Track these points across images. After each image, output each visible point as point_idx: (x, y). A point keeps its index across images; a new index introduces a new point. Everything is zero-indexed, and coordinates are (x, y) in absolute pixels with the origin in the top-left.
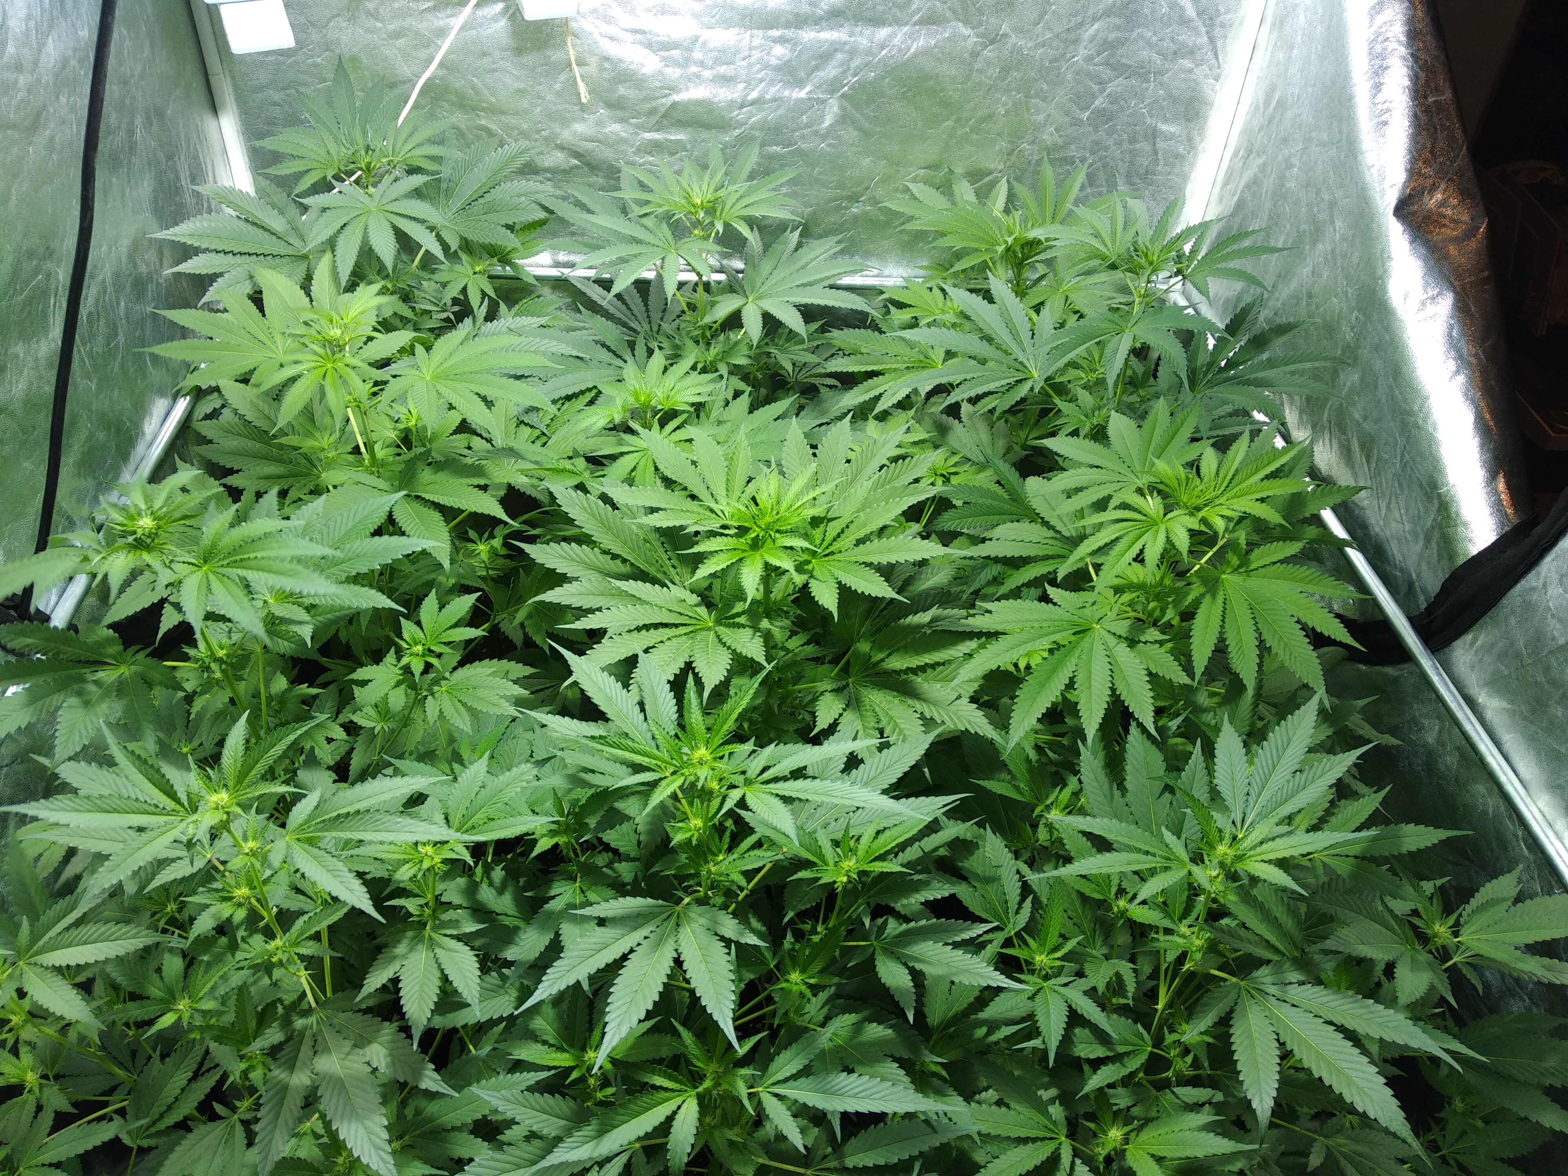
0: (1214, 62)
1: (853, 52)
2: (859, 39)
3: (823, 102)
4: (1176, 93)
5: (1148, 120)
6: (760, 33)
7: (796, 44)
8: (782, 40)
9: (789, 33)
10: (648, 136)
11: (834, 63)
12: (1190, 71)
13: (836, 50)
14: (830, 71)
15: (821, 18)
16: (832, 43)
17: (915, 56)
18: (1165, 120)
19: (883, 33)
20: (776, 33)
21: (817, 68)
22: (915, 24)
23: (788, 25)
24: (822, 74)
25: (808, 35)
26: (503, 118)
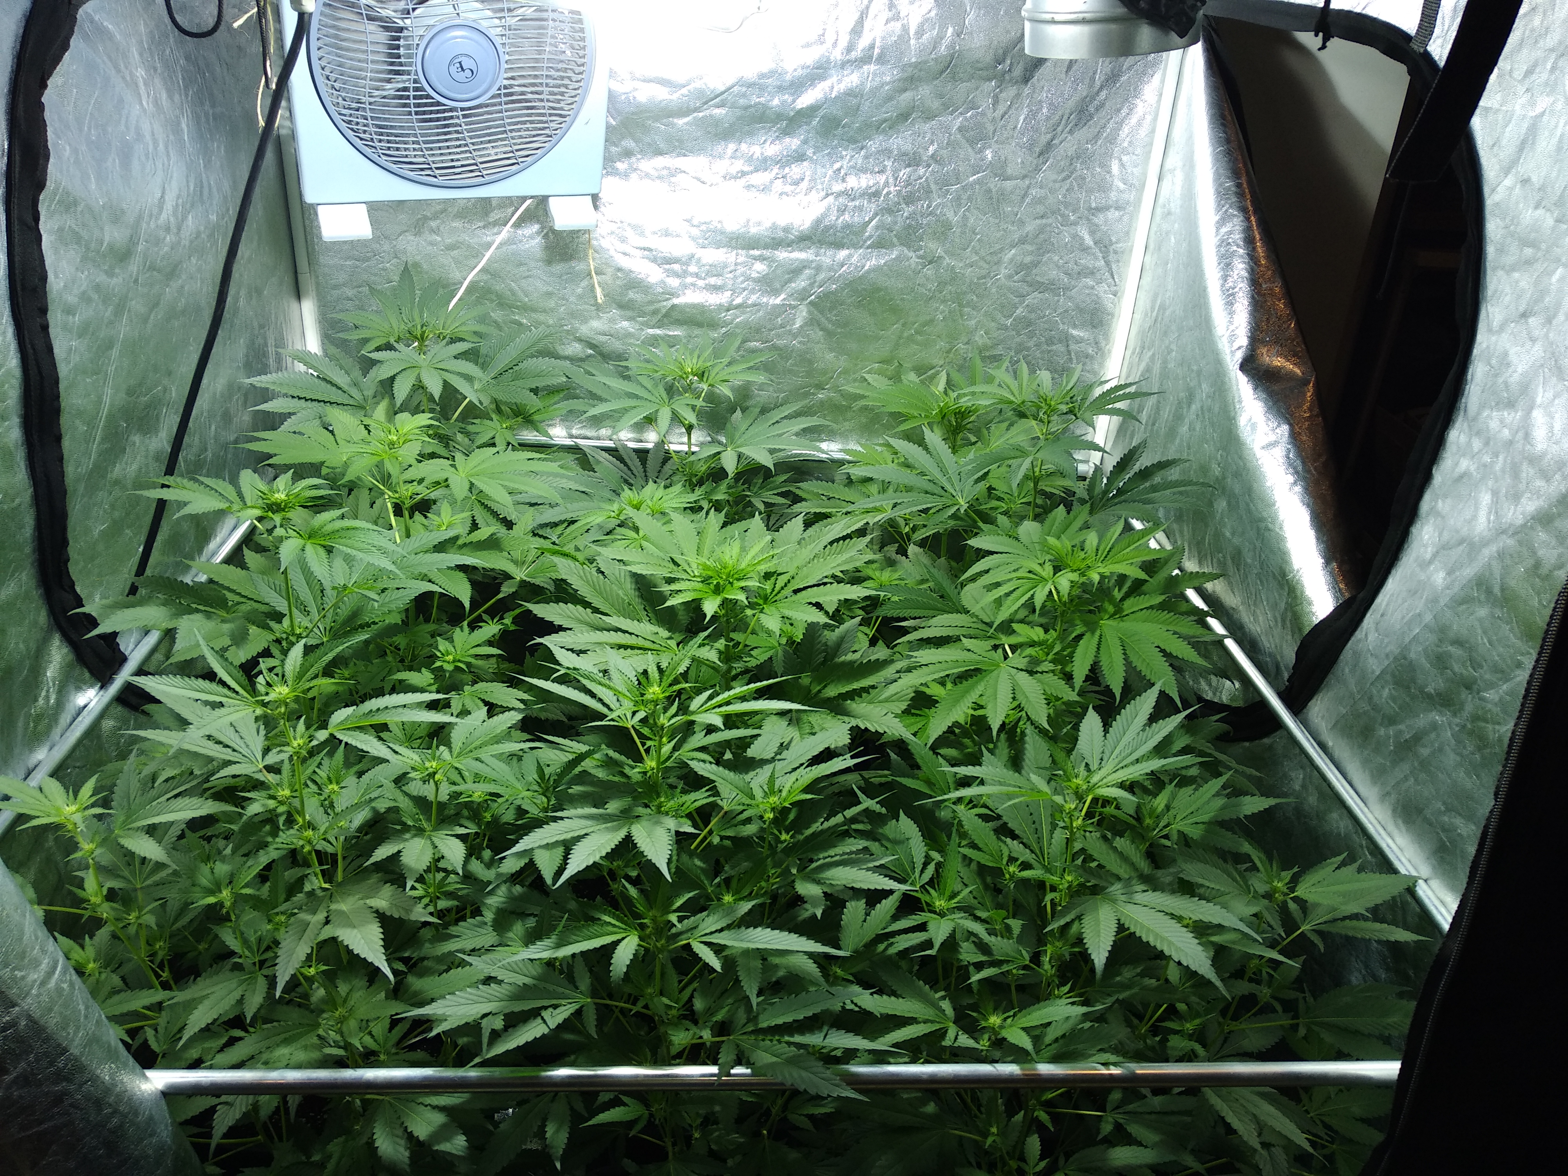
0: (1111, 280)
1: (818, 269)
2: (823, 258)
3: (795, 307)
4: (1083, 305)
5: (1061, 326)
6: (743, 252)
7: (774, 261)
8: (761, 258)
9: (767, 253)
10: (651, 331)
11: (803, 277)
12: (1093, 288)
13: (805, 267)
14: (801, 283)
15: (793, 242)
16: (803, 261)
17: (868, 272)
18: (1075, 326)
19: (843, 254)
20: (756, 253)
21: (790, 281)
22: (868, 248)
23: (766, 247)
24: (793, 285)
25: (782, 255)
26: (533, 315)
